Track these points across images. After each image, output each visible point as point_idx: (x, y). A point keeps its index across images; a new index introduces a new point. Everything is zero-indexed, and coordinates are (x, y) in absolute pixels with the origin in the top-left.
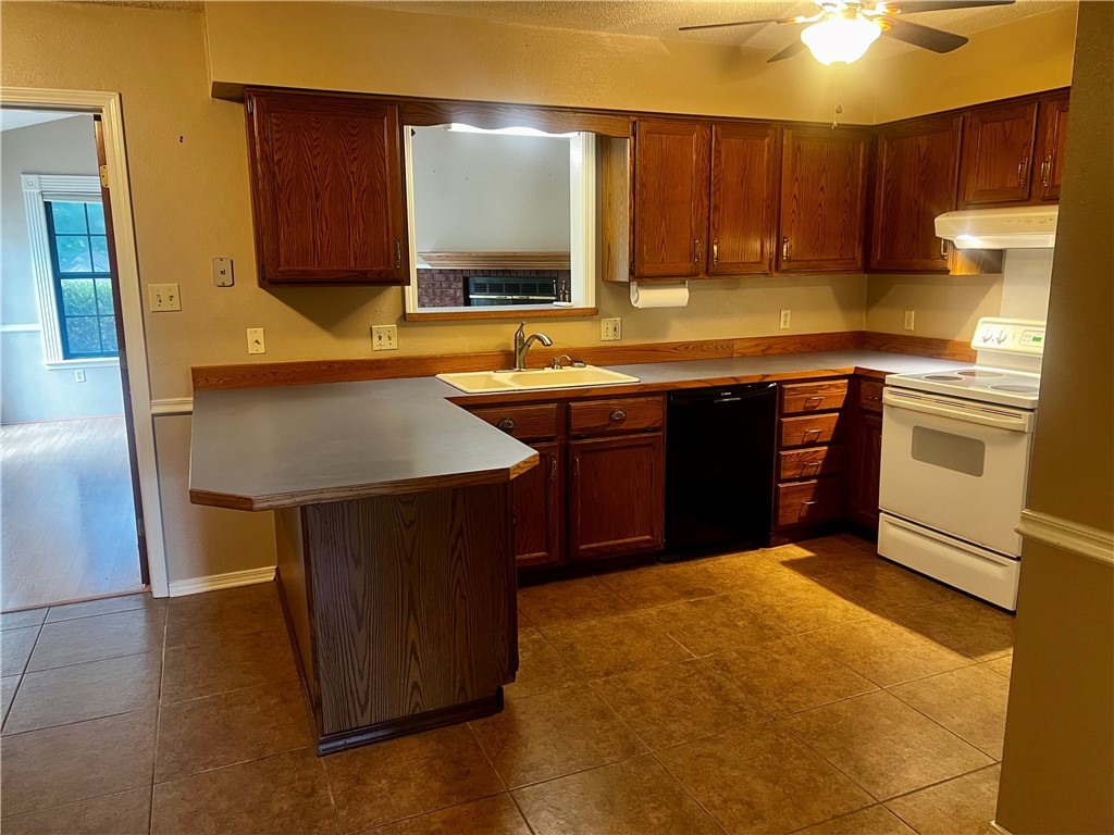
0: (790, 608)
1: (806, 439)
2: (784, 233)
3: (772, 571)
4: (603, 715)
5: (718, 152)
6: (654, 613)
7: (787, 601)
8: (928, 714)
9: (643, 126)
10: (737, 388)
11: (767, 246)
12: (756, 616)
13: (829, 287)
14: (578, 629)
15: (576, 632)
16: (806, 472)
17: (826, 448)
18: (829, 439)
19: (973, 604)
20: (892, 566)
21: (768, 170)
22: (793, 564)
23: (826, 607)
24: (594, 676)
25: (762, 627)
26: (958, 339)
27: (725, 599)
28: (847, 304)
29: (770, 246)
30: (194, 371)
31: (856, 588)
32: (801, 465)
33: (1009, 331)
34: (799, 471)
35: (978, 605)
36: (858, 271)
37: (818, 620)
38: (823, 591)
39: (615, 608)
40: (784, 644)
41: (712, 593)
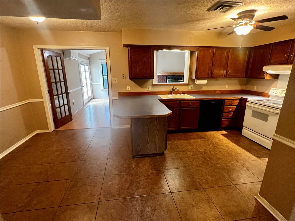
0: (221, 143)
1: (229, 111)
2: (228, 70)
3: (218, 135)
4: (181, 159)
5: (215, 54)
6: (194, 141)
7: (221, 142)
8: (247, 169)
9: (200, 49)
10: (215, 100)
11: (224, 72)
12: (214, 144)
13: (237, 81)
14: (179, 142)
15: (179, 143)
16: (228, 117)
17: (233, 113)
18: (234, 111)
19: (262, 147)
20: (245, 137)
21: (226, 57)
22: (223, 135)
23: (229, 144)
24: (180, 151)
25: (215, 146)
26: (266, 92)
27: (208, 140)
28: (241, 84)
29: (225, 72)
30: (119, 93)
31: (236, 141)
32: (227, 115)
33: (278, 91)
34: (226, 117)
35: (263, 148)
36: (244, 77)
37: (226, 147)
38: (229, 141)
39: (187, 139)
40: (219, 150)
41: (206, 139)
